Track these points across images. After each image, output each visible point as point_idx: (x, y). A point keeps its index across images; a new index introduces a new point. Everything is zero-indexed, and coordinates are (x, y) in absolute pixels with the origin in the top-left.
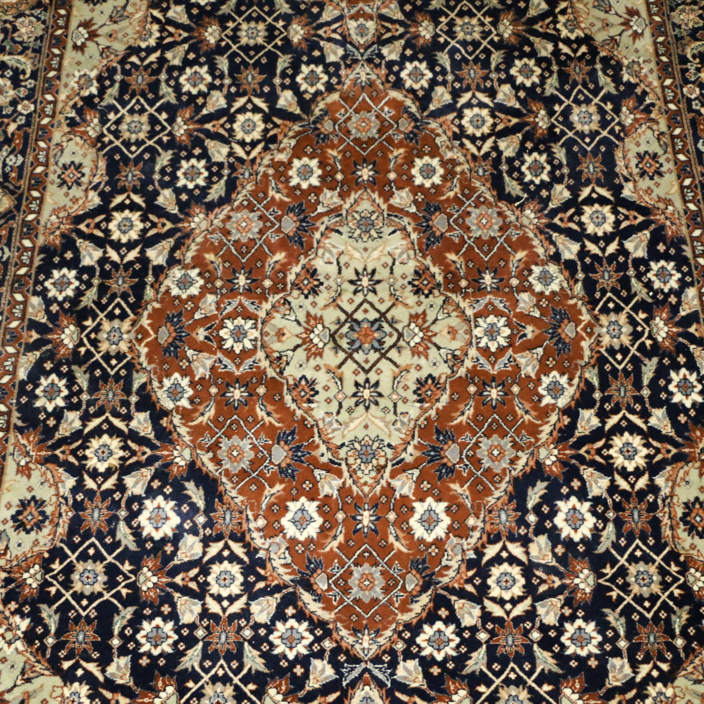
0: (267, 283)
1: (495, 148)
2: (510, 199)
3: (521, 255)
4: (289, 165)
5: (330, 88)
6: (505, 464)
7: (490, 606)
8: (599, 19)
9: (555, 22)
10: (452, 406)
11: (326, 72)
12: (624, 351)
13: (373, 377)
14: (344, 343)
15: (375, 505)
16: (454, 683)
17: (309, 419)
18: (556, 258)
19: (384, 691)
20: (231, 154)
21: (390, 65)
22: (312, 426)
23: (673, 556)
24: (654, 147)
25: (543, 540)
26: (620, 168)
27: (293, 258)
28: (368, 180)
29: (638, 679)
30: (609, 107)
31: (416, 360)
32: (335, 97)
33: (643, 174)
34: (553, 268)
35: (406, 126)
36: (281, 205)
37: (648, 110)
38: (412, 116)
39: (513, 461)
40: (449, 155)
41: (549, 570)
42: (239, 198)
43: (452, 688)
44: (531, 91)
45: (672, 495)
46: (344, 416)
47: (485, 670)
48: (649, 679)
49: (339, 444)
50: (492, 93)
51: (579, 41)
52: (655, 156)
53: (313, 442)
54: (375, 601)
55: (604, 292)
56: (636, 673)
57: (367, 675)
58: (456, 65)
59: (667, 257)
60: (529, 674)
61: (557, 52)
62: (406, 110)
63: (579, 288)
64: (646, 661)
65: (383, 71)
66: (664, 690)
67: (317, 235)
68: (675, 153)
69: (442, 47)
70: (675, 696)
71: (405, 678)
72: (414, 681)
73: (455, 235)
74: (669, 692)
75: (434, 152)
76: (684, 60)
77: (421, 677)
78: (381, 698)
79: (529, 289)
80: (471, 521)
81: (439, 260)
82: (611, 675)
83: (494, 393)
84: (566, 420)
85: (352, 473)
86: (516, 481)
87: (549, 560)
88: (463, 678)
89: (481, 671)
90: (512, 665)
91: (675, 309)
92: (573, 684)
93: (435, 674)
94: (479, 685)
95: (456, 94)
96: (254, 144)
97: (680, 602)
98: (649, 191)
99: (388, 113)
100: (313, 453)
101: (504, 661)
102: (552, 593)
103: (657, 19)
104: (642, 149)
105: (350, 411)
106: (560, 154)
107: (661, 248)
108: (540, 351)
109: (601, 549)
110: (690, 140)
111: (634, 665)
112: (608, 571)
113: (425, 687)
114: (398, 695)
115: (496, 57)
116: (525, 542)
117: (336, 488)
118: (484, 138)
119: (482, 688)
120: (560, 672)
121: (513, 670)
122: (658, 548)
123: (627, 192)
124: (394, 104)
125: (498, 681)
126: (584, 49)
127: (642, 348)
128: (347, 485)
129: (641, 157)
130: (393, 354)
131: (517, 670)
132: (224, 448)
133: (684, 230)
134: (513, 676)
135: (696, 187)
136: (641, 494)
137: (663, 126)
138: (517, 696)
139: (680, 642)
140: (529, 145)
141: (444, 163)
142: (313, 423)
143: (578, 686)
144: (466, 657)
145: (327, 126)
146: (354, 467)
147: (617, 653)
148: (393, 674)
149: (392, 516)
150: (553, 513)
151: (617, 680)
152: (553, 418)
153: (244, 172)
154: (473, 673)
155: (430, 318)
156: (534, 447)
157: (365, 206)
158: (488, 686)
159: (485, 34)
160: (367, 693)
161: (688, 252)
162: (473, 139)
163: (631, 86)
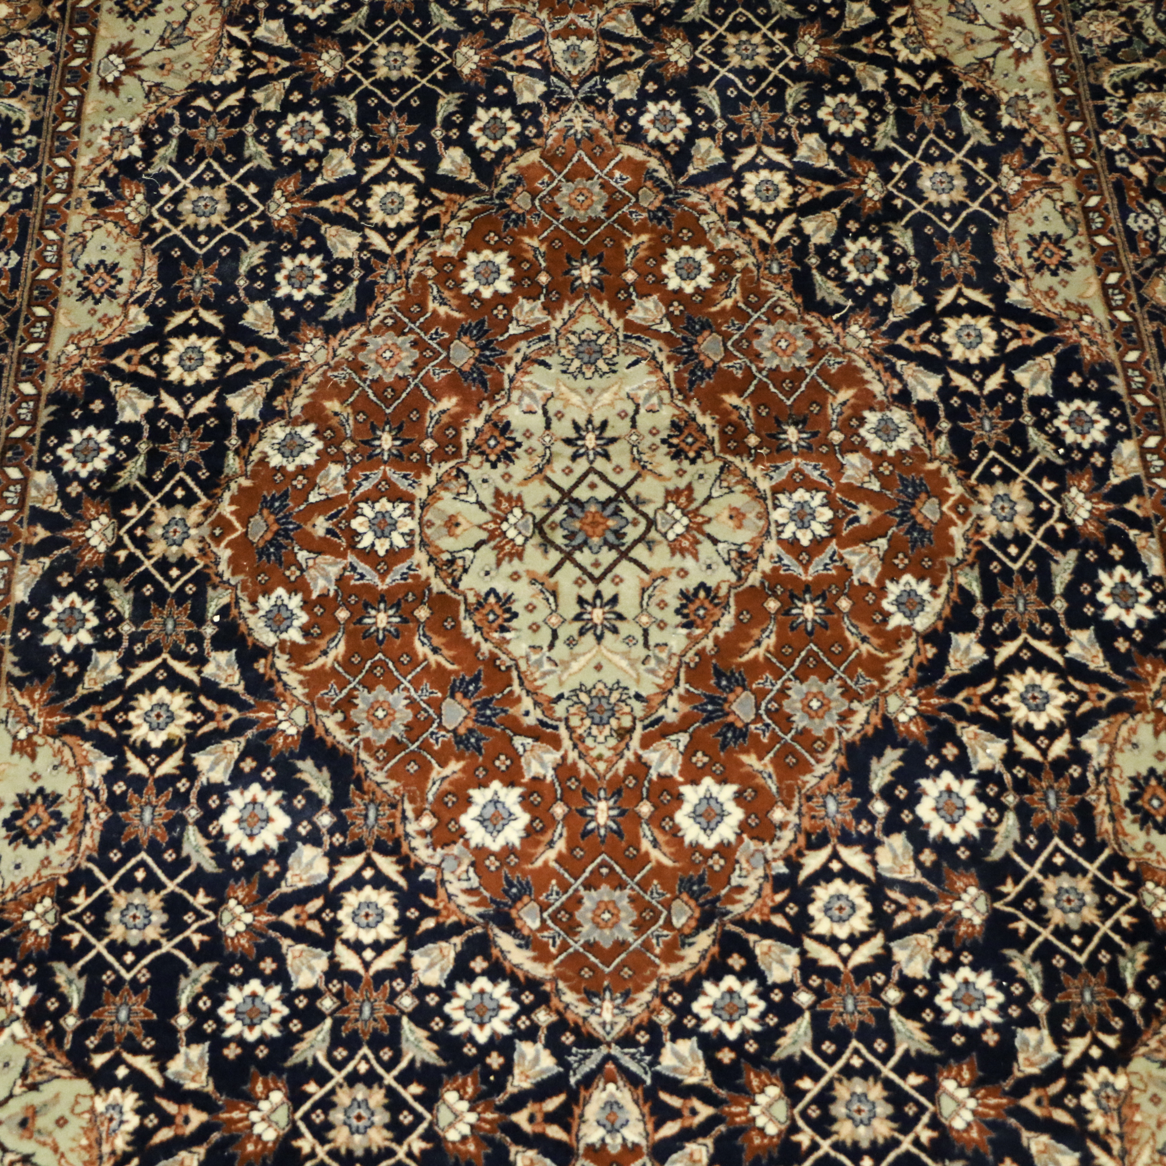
0: (429, 445)
1: (798, 231)
2: (825, 309)
3: (845, 394)
4: (460, 261)
5: (524, 143)
6: (831, 723)
7: (815, 949)
8: (959, 32)
9: (888, 37)
10: (740, 631)
11: (518, 118)
12: (1021, 541)
13: (607, 589)
14: (558, 537)
15: (616, 790)
16: (757, 1075)
17: (504, 657)
18: (903, 398)
19: (640, 1091)
20: (364, 246)
21: (622, 106)
22: (509, 668)
23: (1117, 863)
24: (1057, 226)
25: (898, 841)
26: (1003, 256)
27: (471, 405)
28: (591, 284)
29: (1068, 1061)
30: (980, 166)
31: (678, 561)
32: (534, 156)
33: (1040, 267)
34: (898, 415)
35: (651, 199)
36: (449, 323)
37: (1044, 169)
38: (659, 184)
39: (844, 718)
40: (722, 243)
41: (911, 889)
42: (380, 314)
43: (755, 1083)
44: (853, 143)
45: (1110, 766)
46: (561, 651)
47: (810, 1053)
48: (1085, 1062)
49: (554, 695)
50: (789, 147)
51: (928, 67)
52: (1058, 240)
53: (511, 693)
54: (621, 945)
55: (983, 450)
56: (1063, 1052)
57: (610, 1066)
58: (729, 106)
59: (1085, 394)
60: (884, 1058)
61: (892, 84)
62: (650, 175)
63: (942, 445)
64: (1079, 1032)
65: (611, 117)
66: (1111, 1078)
67: (510, 370)
68: (1092, 234)
69: (705, 79)
70: (1131, 1088)
71: (675, 1069)
72: (691, 1074)
73: (736, 366)
74: (1120, 1082)
75: (698, 239)
76: (1098, 92)
77: (701, 1067)
78: (636, 1102)
79: (862, 447)
80: (778, 814)
81: (711, 404)
82: (1021, 1057)
83: (809, 611)
84: (930, 651)
85: (578, 742)
86: (850, 749)
87: (911, 873)
88: (773, 1067)
89: (804, 1055)
90: (854, 1043)
91: (1101, 474)
92: (959, 1073)
93: (726, 1060)
94: (801, 1078)
95: (730, 150)
96: (401, 230)
97: (1132, 936)
98: (1051, 293)
99: (620, 179)
100: (511, 711)
101: (841, 1038)
102: (917, 926)
103: (1053, 31)
104: (1037, 229)
105: (571, 642)
106: (904, 239)
107: (1075, 380)
108: (882, 543)
109: (996, 854)
110: (1114, 214)
111: (1060, 1039)
112: (1010, 889)
113: (709, 1083)
114: (664, 1096)
115: (794, 93)
116: (869, 845)
117: (550, 766)
118: (778, 216)
119: (805, 1083)
120: (937, 1053)
121: (856, 1052)
122: (1091, 851)
123: (1016, 294)
124: (629, 165)
125: (832, 1071)
126: (936, 78)
127: (1050, 536)
128: (570, 761)
129: (1035, 241)
130: (640, 552)
131: (864, 1051)
132: (361, 706)
133: (1112, 353)
134: (857, 1062)
135: (1127, 285)
136: (1060, 766)
137: (1069, 193)
138: (865, 1095)
139: (1134, 1001)
140: (853, 226)
141: (713, 256)
142: (509, 663)
143: (966, 1075)
144: (777, 1032)
145: (521, 201)
146: (580, 731)
147: (1030, 1020)
148: (655, 1062)
149: (645, 809)
150: (915, 797)
151: (1032, 1064)
152: (909, 648)
153: (386, 275)
154: (790, 1058)
155: (700, 493)
156: (878, 695)
157: (587, 323)
158: (816, 1078)
159: (775, 59)
160: (612, 1095)
161: (1118, 385)
162: (761, 218)
163: (1014, 134)
